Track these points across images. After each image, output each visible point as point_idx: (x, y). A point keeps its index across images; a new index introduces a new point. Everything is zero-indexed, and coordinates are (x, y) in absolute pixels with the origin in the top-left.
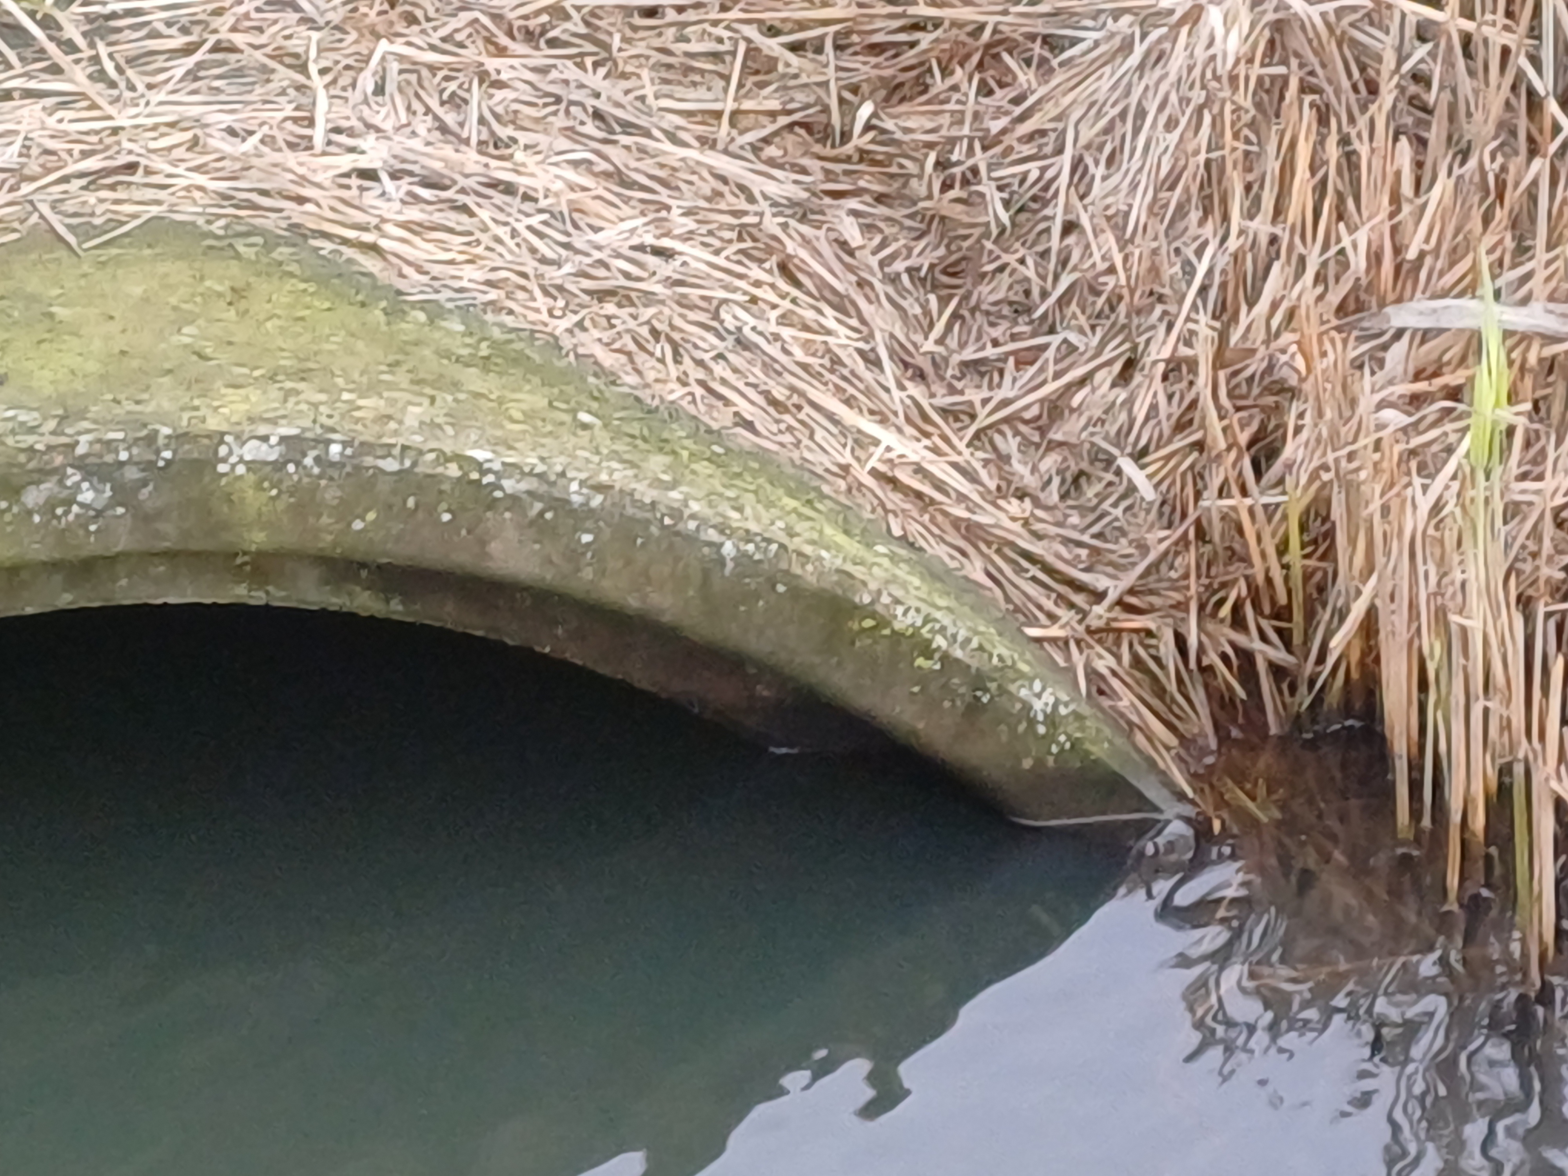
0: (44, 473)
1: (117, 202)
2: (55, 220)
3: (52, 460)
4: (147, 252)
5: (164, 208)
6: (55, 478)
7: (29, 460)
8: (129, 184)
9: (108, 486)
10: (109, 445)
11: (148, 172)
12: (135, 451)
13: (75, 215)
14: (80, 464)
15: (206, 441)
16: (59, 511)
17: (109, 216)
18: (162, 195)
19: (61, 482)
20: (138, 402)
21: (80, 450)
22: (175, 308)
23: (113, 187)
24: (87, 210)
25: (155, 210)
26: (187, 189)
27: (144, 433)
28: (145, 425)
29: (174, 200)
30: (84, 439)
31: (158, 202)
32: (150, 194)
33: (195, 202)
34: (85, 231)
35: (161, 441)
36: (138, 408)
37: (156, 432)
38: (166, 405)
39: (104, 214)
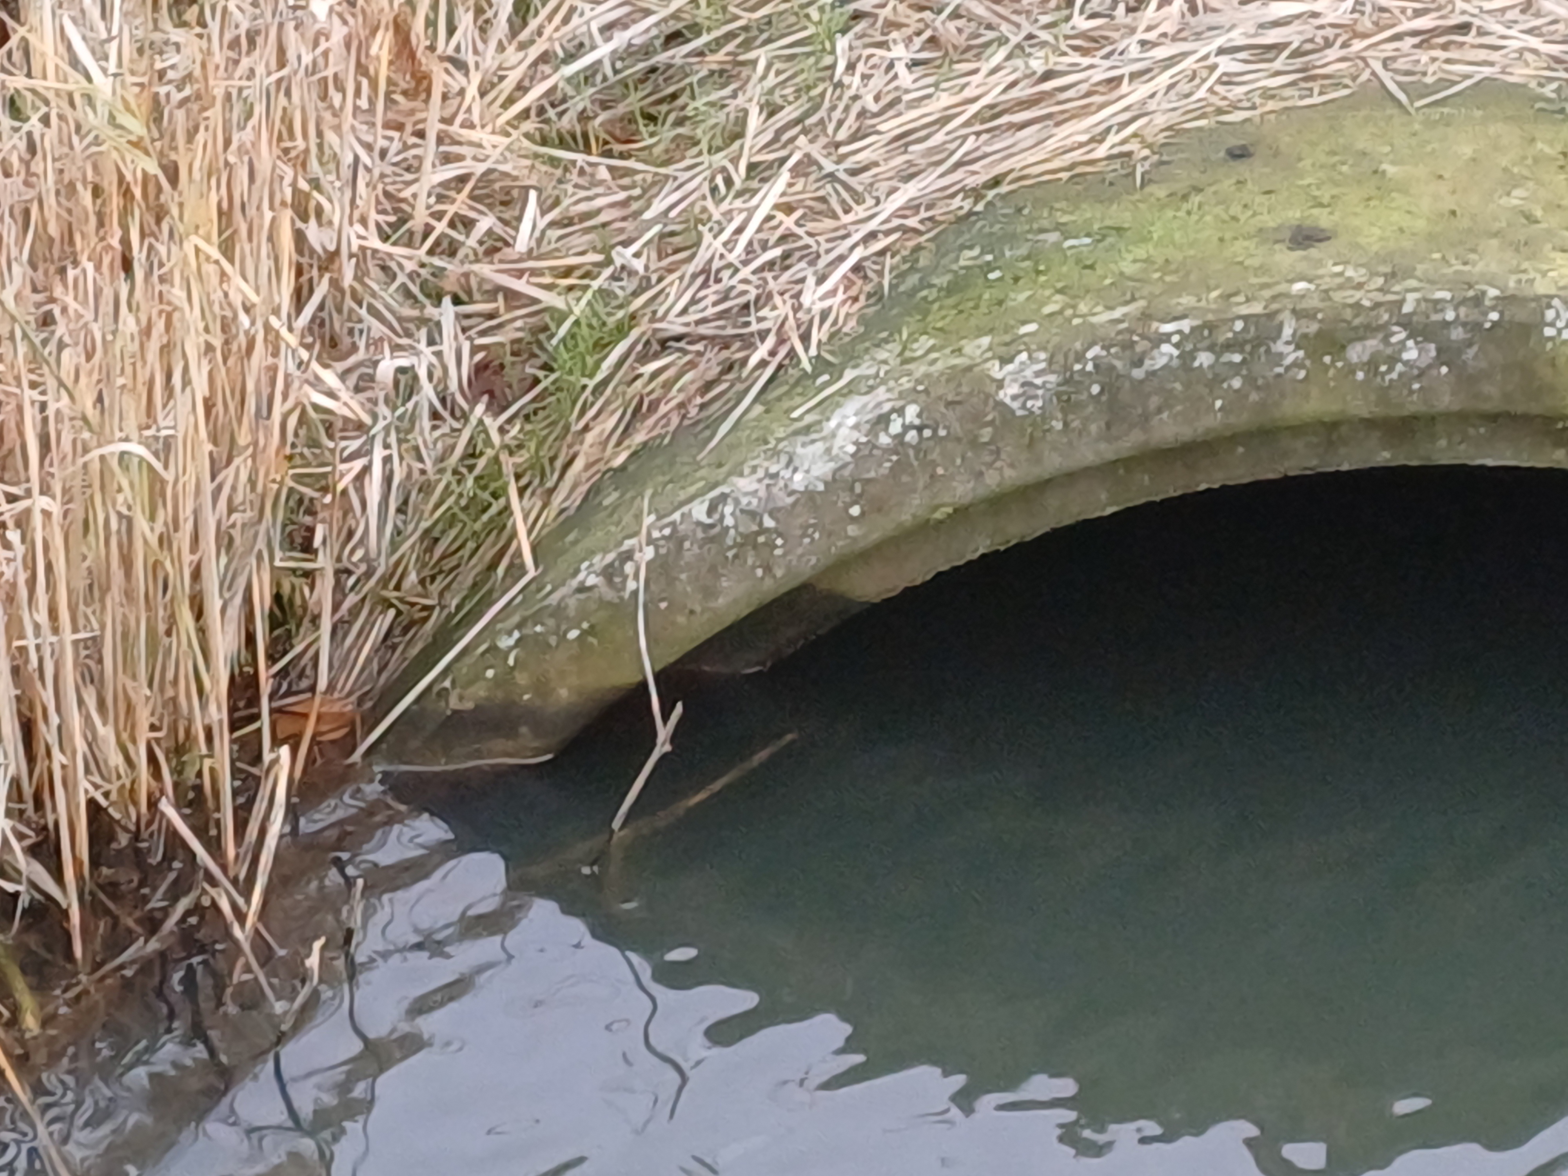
0: (1368, 330)
1: (1448, 61)
2: (1386, 77)
3: (1378, 317)
4: (1478, 113)
5: (1496, 69)
6: (1380, 336)
7: (1356, 316)
8: (1462, 44)
9: (1432, 347)
10: (1437, 305)
11: (1481, 32)
12: (1463, 311)
13: (1408, 73)
14: (1406, 323)
15: (1533, 305)
16: (1383, 368)
17: (1440, 75)
18: (1495, 56)
19: (1386, 340)
20: (1465, 263)
21: (1407, 309)
22: (1505, 170)
23: (1445, 47)
24: (1419, 68)
25: (1487, 71)
26: (1521, 51)
27: (1471, 293)
28: (1470, 286)
29: (1506, 61)
30: (1411, 297)
31: (1491, 64)
32: (1483, 55)
33: (1527, 64)
34: (1416, 91)
35: (1487, 303)
36: (1467, 268)
37: (1484, 293)
38: (1494, 267)
39: (1434, 73)
